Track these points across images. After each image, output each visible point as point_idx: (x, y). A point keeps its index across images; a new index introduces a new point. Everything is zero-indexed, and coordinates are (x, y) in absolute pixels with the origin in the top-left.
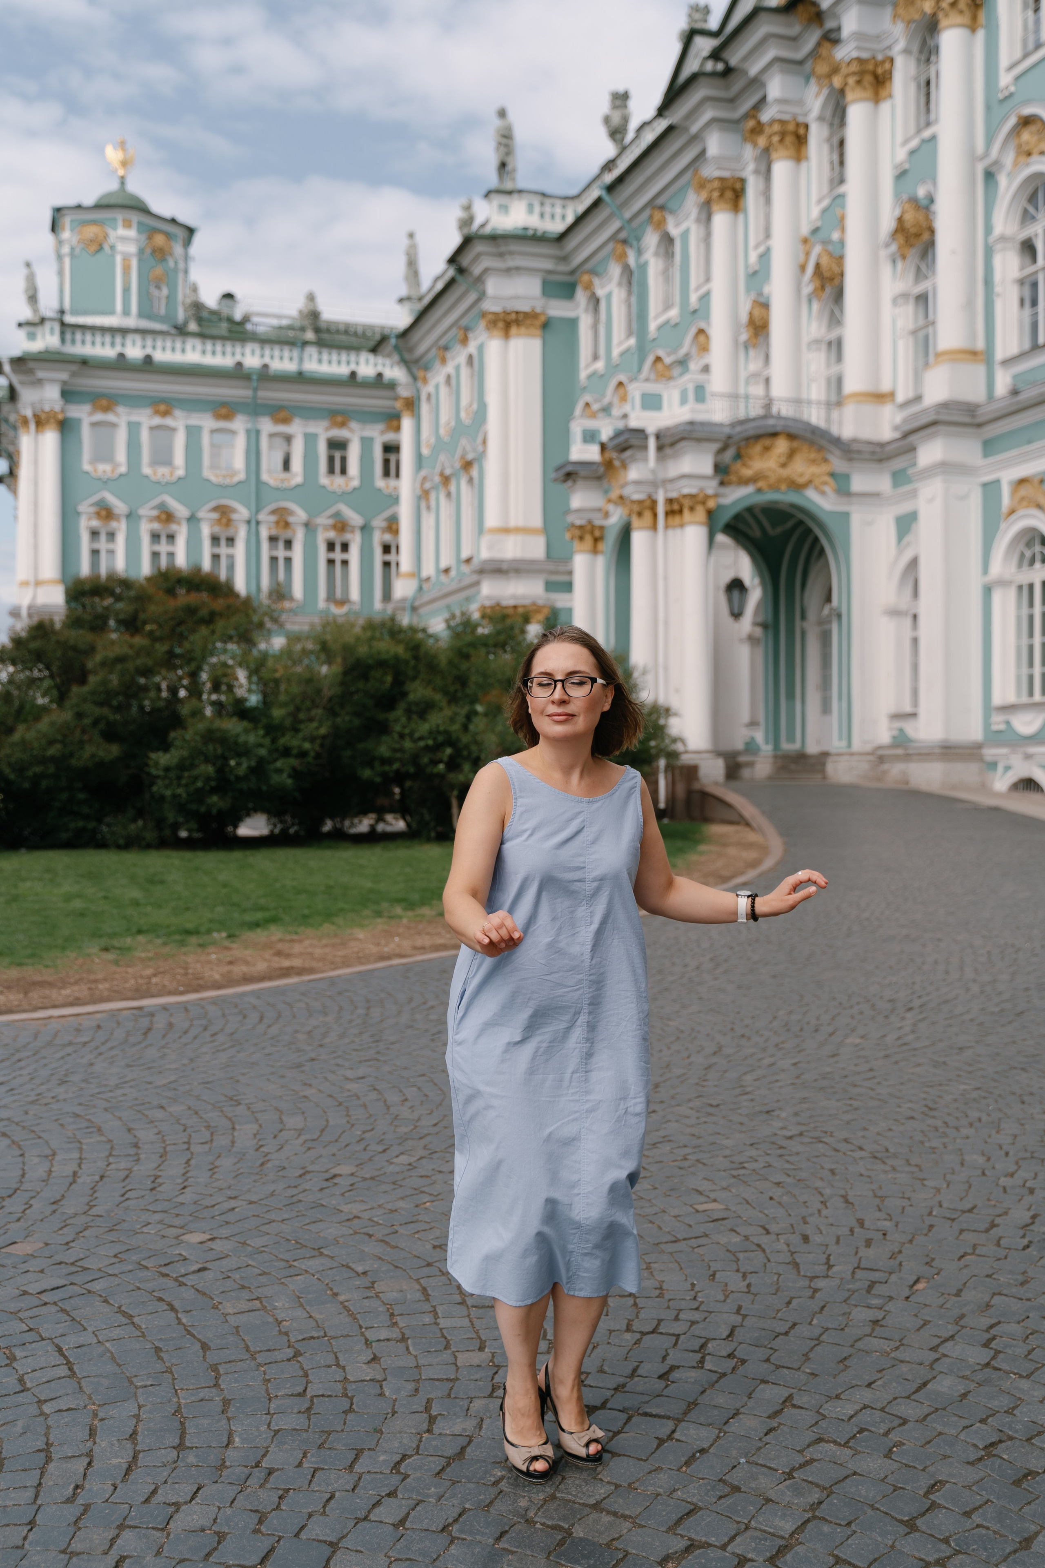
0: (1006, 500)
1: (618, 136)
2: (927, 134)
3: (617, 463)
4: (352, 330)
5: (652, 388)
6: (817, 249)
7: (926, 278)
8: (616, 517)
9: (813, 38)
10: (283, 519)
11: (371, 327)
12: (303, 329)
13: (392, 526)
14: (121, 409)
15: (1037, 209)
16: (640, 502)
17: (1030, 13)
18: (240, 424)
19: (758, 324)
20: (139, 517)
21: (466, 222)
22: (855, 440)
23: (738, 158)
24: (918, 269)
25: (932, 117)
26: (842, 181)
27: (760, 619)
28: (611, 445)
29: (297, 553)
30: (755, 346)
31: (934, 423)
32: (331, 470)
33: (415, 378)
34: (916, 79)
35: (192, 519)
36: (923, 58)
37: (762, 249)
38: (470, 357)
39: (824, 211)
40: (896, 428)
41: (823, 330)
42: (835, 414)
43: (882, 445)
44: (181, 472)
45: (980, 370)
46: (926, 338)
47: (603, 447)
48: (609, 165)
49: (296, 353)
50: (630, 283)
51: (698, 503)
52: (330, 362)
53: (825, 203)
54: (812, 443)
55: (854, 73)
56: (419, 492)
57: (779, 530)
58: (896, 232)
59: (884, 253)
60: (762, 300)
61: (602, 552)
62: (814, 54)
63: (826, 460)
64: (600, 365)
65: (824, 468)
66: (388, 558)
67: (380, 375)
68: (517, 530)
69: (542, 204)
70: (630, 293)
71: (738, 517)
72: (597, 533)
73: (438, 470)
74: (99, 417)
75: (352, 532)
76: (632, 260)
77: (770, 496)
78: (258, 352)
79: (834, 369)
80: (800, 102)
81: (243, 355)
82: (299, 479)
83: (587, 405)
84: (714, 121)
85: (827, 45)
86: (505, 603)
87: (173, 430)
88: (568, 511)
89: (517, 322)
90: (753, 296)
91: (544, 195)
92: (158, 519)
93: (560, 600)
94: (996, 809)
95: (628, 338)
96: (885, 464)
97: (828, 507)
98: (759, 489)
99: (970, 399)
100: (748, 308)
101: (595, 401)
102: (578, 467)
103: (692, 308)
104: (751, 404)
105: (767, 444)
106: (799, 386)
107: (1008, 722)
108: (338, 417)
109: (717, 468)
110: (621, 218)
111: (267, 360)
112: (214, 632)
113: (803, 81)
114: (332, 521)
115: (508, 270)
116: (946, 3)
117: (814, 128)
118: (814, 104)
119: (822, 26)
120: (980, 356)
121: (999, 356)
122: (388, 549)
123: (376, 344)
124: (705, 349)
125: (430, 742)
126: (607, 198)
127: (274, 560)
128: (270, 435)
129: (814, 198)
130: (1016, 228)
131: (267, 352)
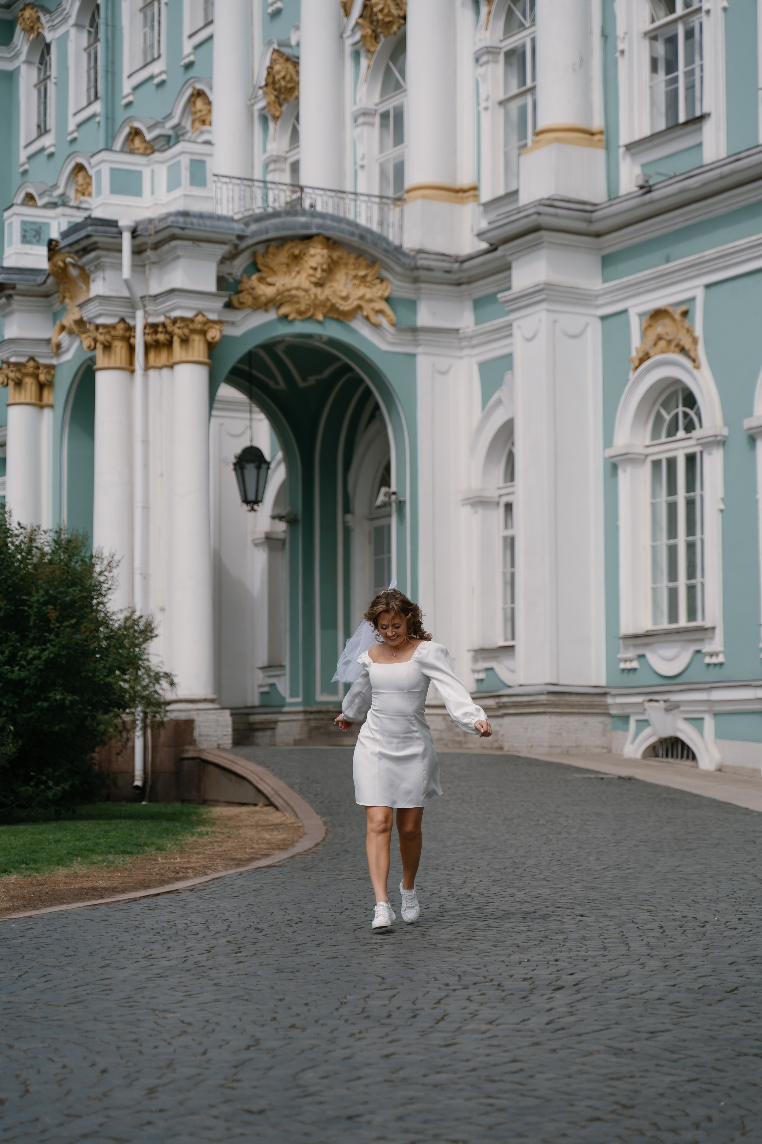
0: (636, 341)
3: (74, 272)
5: (126, 163)
7: (521, 27)
8: (71, 353)
16: (107, 328)
19: (283, 84)
22: (420, 251)
24: (510, 13)
27: (283, 512)
30: (276, 118)
31: (536, 229)
40: (480, 235)
41: (377, 99)
42: (393, 214)
43: (460, 261)
45: (598, 156)
46: (523, 111)
47: (51, 248)
50: (93, 23)
51: (193, 331)
54: (360, 254)
57: (312, 380)
60: (287, 51)
61: (51, 406)
63: (382, 280)
65: (378, 291)
70: (93, 37)
71: (250, 357)
72: (43, 377)
77: (301, 328)
79: (392, 153)
83: (30, 197)
90: (275, 46)
94: (628, 780)
95: (89, 104)
96: (464, 287)
97: (384, 347)
98: (285, 317)
99: (584, 196)
100: (267, 63)
101: (41, 195)
102: (14, 278)
103: (186, 61)
104: (271, 195)
105: (297, 252)
106: (341, 173)
107: (642, 657)
109: (221, 282)
120: (596, 137)
121: (623, 138)
124: (205, 121)
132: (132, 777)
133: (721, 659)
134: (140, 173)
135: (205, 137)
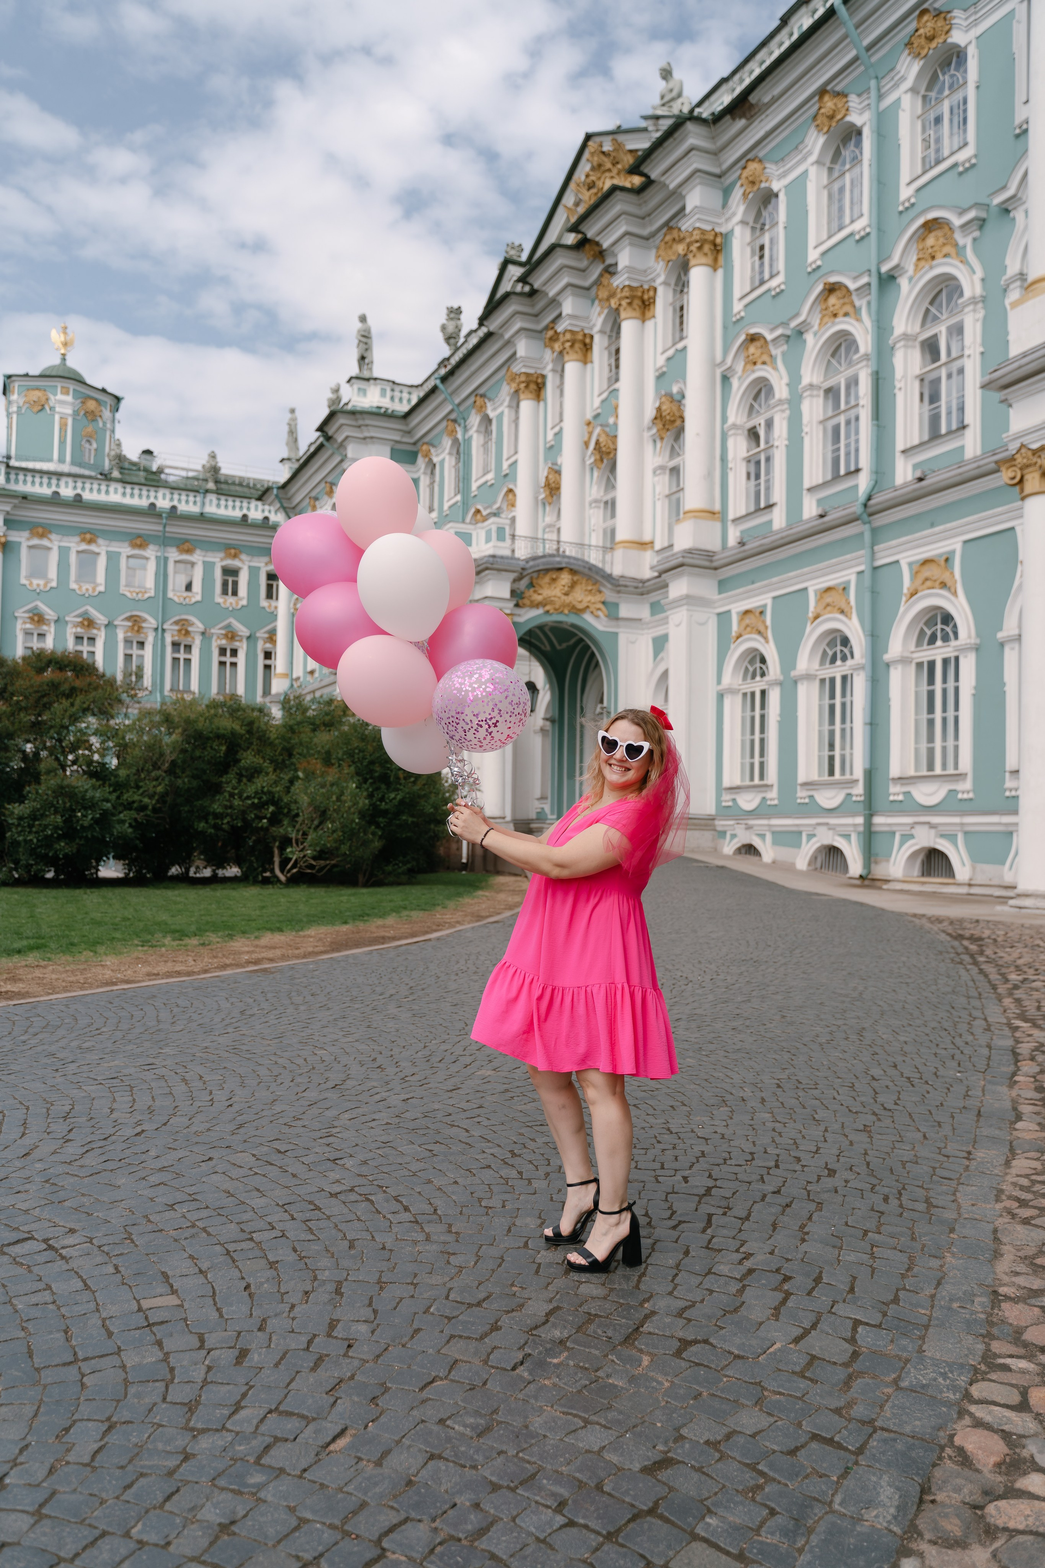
0: (735, 627)
1: (452, 341)
2: (680, 346)
4: (245, 483)
5: (462, 528)
6: (598, 430)
7: (679, 455)
9: (596, 271)
10: (184, 628)
11: (261, 481)
12: (206, 480)
13: (272, 637)
14: (53, 536)
15: (760, 406)
17: (757, 258)
18: (151, 552)
19: (553, 485)
20: (67, 622)
21: (335, 400)
22: (623, 577)
23: (540, 359)
24: (673, 447)
25: (685, 334)
26: (617, 380)
27: (548, 716)
29: (195, 656)
30: (549, 504)
31: (681, 565)
32: (225, 592)
34: (673, 304)
35: (110, 625)
36: (679, 289)
37: (557, 429)
38: (334, 505)
39: (603, 401)
40: (653, 569)
41: (602, 493)
42: (608, 557)
43: (643, 582)
44: (102, 588)
45: (718, 525)
46: (678, 501)
48: (443, 363)
49: (198, 499)
50: (458, 453)
52: (226, 507)
53: (605, 395)
54: (589, 578)
55: (627, 298)
57: (564, 645)
58: (656, 418)
59: (647, 435)
60: (556, 467)
62: (598, 283)
63: (600, 592)
65: (599, 598)
66: (268, 662)
67: (266, 518)
69: (393, 390)
70: (458, 460)
71: (531, 633)
74: (35, 541)
75: (241, 641)
76: (459, 436)
77: (556, 618)
78: (168, 496)
79: (609, 523)
80: (587, 319)
81: (156, 497)
82: (198, 598)
84: (521, 329)
85: (607, 275)
87: (98, 554)
90: (550, 465)
91: (394, 383)
92: (81, 624)
94: (722, 867)
95: (456, 495)
96: (645, 597)
97: (600, 627)
98: (547, 612)
99: (709, 547)
100: (545, 474)
103: (504, 473)
104: (547, 546)
105: (555, 577)
106: (582, 533)
107: (734, 800)
108: (232, 550)
109: (513, 592)
110: (452, 403)
111: (175, 503)
112: (72, 705)
113: (589, 302)
114: (223, 632)
115: (365, 438)
116: (694, 248)
117: (597, 339)
118: (597, 320)
119: (604, 262)
120: (717, 515)
121: (731, 516)
122: (268, 655)
123: (263, 494)
124: (513, 505)
125: (256, 801)
126: (441, 386)
127: (176, 660)
128: (176, 562)
129: (596, 393)
130: (745, 420)
131: (176, 497)
132: (461, 857)
133: (776, 802)
134: (470, 534)
135: (513, 514)
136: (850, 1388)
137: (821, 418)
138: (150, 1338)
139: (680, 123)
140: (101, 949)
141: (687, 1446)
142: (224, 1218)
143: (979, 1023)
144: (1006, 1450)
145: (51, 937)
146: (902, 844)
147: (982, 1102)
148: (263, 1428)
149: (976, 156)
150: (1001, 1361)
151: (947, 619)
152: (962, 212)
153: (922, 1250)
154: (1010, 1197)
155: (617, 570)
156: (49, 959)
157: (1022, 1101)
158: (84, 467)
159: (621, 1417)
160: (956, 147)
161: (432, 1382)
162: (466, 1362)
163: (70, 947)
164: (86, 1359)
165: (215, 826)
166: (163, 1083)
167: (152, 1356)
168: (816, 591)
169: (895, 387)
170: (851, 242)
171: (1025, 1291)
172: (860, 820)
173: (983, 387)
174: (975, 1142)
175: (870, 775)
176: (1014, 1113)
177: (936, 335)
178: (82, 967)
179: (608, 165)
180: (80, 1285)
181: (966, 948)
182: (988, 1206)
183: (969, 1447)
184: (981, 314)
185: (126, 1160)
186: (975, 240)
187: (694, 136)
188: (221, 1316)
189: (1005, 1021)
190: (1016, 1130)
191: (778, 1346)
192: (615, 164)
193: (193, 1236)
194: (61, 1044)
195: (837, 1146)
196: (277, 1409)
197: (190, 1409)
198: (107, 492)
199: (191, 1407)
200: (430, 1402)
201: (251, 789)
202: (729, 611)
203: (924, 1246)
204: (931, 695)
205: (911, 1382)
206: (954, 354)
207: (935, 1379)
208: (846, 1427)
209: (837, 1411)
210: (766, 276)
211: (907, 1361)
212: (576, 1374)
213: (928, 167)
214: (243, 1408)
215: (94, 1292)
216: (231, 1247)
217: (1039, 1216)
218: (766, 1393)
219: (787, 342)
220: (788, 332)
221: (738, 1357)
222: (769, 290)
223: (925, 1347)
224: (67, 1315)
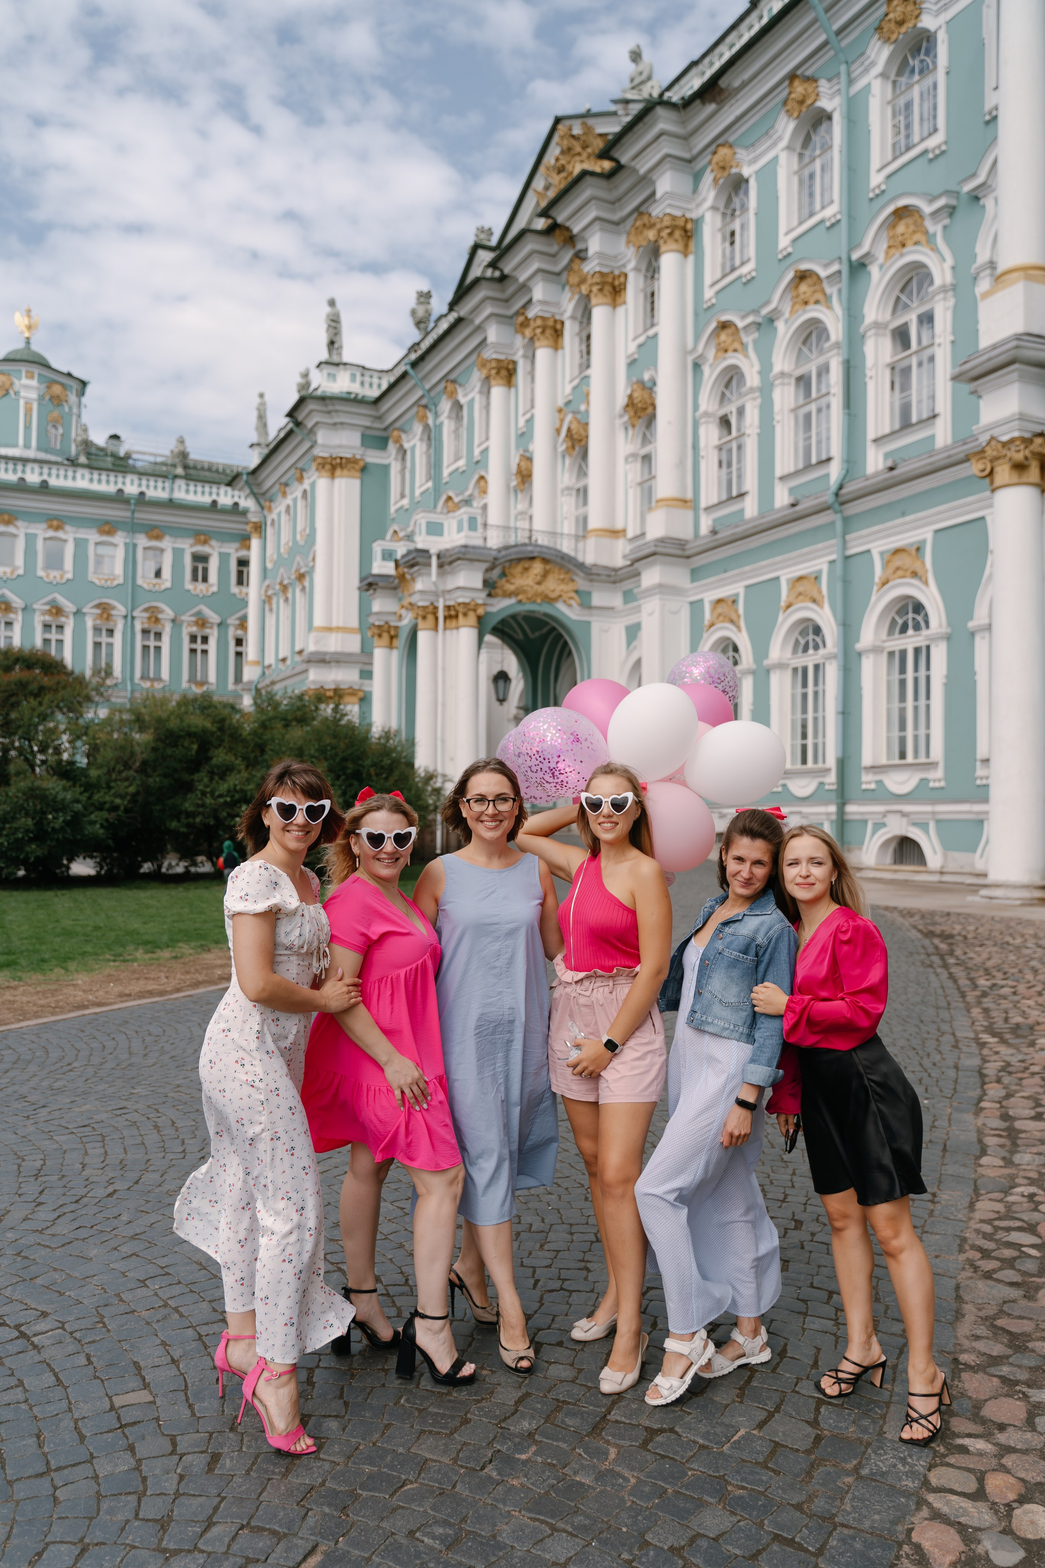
0: (708, 616)
1: (422, 326)
2: (651, 332)
3: (408, 577)
4: (214, 469)
5: (434, 517)
6: (569, 417)
7: (650, 442)
8: (407, 619)
9: (567, 256)
10: (154, 615)
11: (230, 466)
12: (174, 466)
13: (243, 624)
14: (20, 523)
15: (732, 393)
16: (424, 608)
17: (727, 244)
18: (120, 538)
19: (525, 473)
20: (34, 610)
21: (304, 386)
22: (595, 565)
23: (511, 345)
24: (644, 435)
25: (656, 320)
26: (588, 366)
27: (522, 705)
28: (402, 562)
29: (165, 643)
30: (522, 491)
31: (654, 554)
32: (195, 578)
33: (262, 508)
34: (644, 290)
35: (78, 613)
36: (649, 275)
37: (528, 416)
38: (305, 491)
39: (575, 388)
40: (625, 557)
41: (574, 480)
42: (581, 545)
43: (616, 570)
44: (69, 576)
45: (690, 514)
46: (650, 489)
47: (397, 564)
48: (414, 347)
49: (167, 484)
50: (429, 439)
51: (469, 610)
52: (195, 492)
53: (576, 382)
54: (561, 567)
55: (598, 284)
56: (263, 597)
57: (537, 634)
58: (627, 406)
59: (619, 422)
60: (527, 455)
61: (396, 647)
62: (568, 268)
63: (572, 580)
64: (405, 502)
65: (571, 587)
66: (239, 649)
67: (235, 504)
68: (338, 629)
69: (363, 375)
70: (429, 446)
71: (503, 622)
72: (392, 633)
73: (278, 580)
75: (211, 628)
76: (430, 422)
77: (528, 607)
78: (136, 482)
79: (582, 511)
80: (557, 304)
81: (124, 483)
82: (168, 584)
83: (395, 532)
84: (492, 315)
85: (577, 261)
86: (327, 687)
87: (65, 541)
88: (370, 614)
89: (341, 465)
90: (521, 452)
91: (364, 368)
92: (49, 612)
93: (366, 686)
95: (427, 481)
96: (617, 585)
97: (573, 616)
98: (520, 601)
99: (681, 536)
100: (517, 460)
101: (402, 530)
102: (378, 579)
103: (475, 460)
104: (519, 535)
105: (526, 565)
106: (554, 521)
108: (202, 536)
109: (486, 583)
110: (423, 388)
111: (144, 489)
112: (40, 704)
113: (560, 288)
114: (194, 619)
115: (335, 424)
116: (665, 233)
117: (568, 325)
118: (568, 306)
119: (574, 246)
120: (688, 503)
121: (703, 504)
122: (239, 642)
123: (232, 480)
124: (484, 492)
125: (228, 799)
126: (411, 372)
127: (146, 648)
128: (145, 549)
129: (568, 379)
130: (716, 406)
131: (144, 482)
132: (436, 849)
134: (442, 525)
135: (484, 502)
136: (812, 1477)
137: (793, 406)
138: (122, 1443)
139: (649, 108)
140: (72, 966)
141: (652, 1553)
142: (196, 1296)
143: (948, 1039)
144: (962, 1548)
145: (22, 952)
146: (874, 832)
147: (947, 1134)
148: (235, 1547)
149: (946, 143)
150: (960, 1441)
151: (919, 608)
152: (932, 199)
153: (886, 1313)
154: (974, 1247)
155: (589, 559)
156: (20, 979)
157: (987, 1131)
158: (51, 453)
159: (587, 1522)
160: (926, 133)
161: (402, 1486)
162: (436, 1461)
163: (40, 964)
164: (58, 1469)
165: (188, 826)
166: (136, 1132)
167: (125, 1463)
168: (788, 580)
169: (865, 376)
170: (822, 228)
171: (985, 1358)
172: (833, 809)
173: (955, 378)
174: (940, 1182)
175: (842, 764)
176: (978, 1147)
177: (906, 324)
178: (53, 987)
179: (578, 149)
180: (51, 1380)
181: (936, 948)
182: (952, 1258)
183: (926, 1545)
184: (951, 302)
185: (98, 1227)
186: (945, 227)
187: (664, 121)
188: (193, 1414)
189: (972, 1035)
190: (981, 1166)
191: (742, 1432)
192: (585, 147)
193: (165, 1318)
194: (32, 1084)
195: (804, 1192)
196: (248, 1523)
197: (162, 1527)
198: (74, 478)
199: (163, 1524)
200: (400, 1511)
201: (223, 787)
202: (701, 601)
203: (887, 1307)
204: (903, 683)
205: (871, 1469)
206: (925, 343)
207: (895, 1466)
208: (806, 1526)
209: (798, 1507)
210: (737, 262)
211: (869, 1444)
212: (544, 1472)
213: (898, 153)
214: (215, 1524)
215: (66, 1388)
216: (203, 1330)
217: (1000, 1269)
218: (729, 1488)
219: (758, 329)
220: (759, 320)
221: (702, 1447)
222: (740, 277)
223: (885, 1429)
224: (40, 1416)
